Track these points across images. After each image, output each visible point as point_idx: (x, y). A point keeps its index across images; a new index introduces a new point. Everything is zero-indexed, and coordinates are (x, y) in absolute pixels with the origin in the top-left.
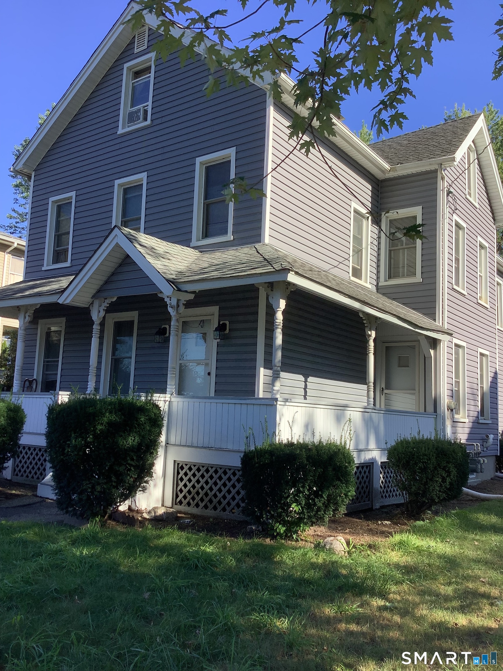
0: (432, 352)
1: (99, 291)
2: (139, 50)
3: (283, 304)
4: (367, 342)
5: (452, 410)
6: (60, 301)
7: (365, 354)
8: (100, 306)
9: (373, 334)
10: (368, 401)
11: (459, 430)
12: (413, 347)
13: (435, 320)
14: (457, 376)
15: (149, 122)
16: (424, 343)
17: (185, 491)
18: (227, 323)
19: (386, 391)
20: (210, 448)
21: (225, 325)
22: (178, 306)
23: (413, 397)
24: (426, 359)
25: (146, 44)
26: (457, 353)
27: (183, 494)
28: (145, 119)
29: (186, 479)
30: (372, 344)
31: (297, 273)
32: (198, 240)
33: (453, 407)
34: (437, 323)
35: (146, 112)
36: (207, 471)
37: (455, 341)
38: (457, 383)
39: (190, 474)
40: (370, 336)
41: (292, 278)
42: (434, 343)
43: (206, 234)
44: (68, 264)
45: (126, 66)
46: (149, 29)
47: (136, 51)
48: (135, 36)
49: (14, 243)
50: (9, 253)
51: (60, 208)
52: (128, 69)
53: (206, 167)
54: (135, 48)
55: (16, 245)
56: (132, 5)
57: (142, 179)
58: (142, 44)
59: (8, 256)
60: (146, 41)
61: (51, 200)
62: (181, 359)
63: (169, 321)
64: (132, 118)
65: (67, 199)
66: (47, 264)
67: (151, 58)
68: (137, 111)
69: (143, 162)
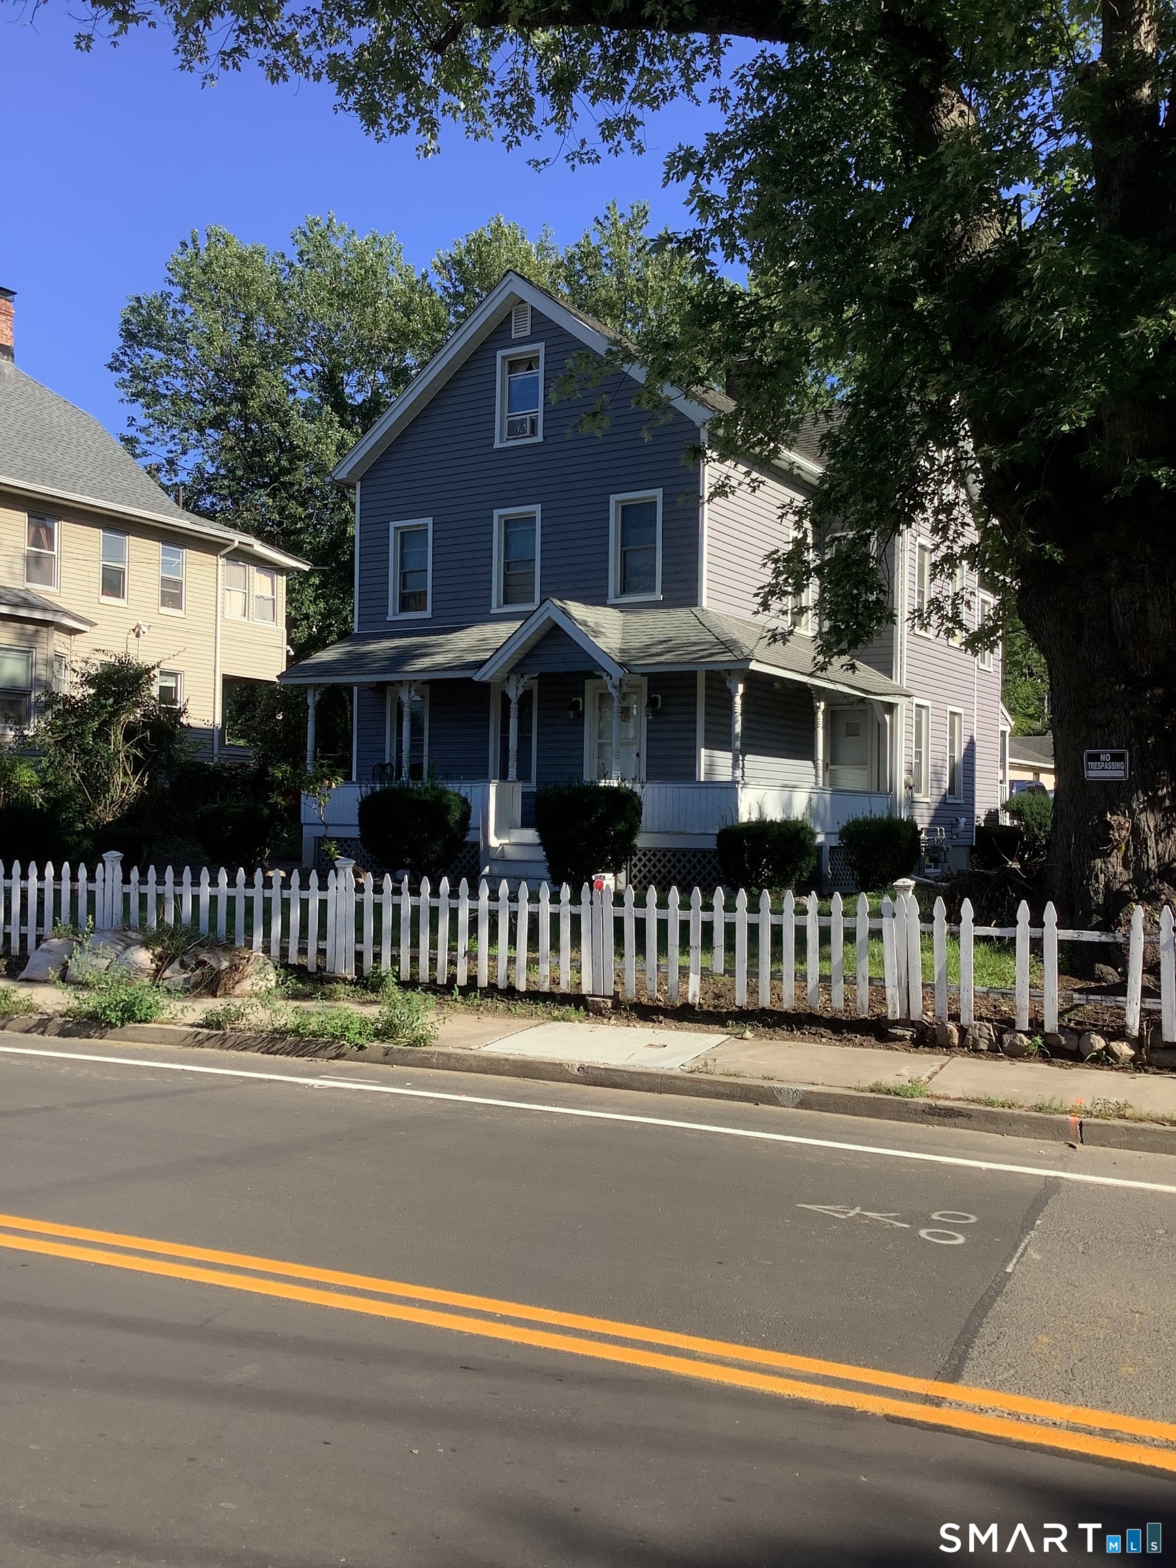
0: (887, 717)
1: (517, 665)
2: (518, 335)
3: (741, 688)
4: (815, 714)
5: (911, 788)
6: (476, 678)
7: (813, 730)
8: (518, 682)
9: (822, 705)
10: (817, 781)
11: (917, 812)
12: (865, 711)
13: (891, 678)
14: (918, 745)
15: (539, 438)
16: (878, 709)
17: (640, 876)
18: (659, 697)
19: (831, 767)
20: (667, 833)
21: (656, 699)
22: (621, 686)
23: (865, 772)
24: (881, 726)
25: (529, 328)
26: (919, 715)
27: (638, 879)
28: (533, 432)
29: (640, 865)
30: (820, 716)
31: (758, 661)
32: (616, 597)
33: (912, 784)
34: (894, 682)
35: (533, 423)
36: (664, 855)
37: (917, 701)
38: (919, 754)
39: (644, 859)
40: (819, 708)
41: (754, 666)
42: (890, 708)
43: (625, 589)
44: (427, 614)
45: (500, 354)
46: (533, 308)
47: (514, 336)
48: (511, 313)
49: (233, 541)
50: (223, 556)
51: (404, 536)
52: (504, 358)
53: (623, 507)
54: (513, 331)
55: (236, 544)
56: (511, 276)
57: (535, 512)
58: (523, 328)
59: (222, 561)
60: (529, 325)
61: (393, 525)
62: (600, 737)
63: (582, 693)
64: (514, 429)
65: (419, 525)
66: (393, 613)
67: (537, 351)
68: (522, 420)
69: (535, 491)
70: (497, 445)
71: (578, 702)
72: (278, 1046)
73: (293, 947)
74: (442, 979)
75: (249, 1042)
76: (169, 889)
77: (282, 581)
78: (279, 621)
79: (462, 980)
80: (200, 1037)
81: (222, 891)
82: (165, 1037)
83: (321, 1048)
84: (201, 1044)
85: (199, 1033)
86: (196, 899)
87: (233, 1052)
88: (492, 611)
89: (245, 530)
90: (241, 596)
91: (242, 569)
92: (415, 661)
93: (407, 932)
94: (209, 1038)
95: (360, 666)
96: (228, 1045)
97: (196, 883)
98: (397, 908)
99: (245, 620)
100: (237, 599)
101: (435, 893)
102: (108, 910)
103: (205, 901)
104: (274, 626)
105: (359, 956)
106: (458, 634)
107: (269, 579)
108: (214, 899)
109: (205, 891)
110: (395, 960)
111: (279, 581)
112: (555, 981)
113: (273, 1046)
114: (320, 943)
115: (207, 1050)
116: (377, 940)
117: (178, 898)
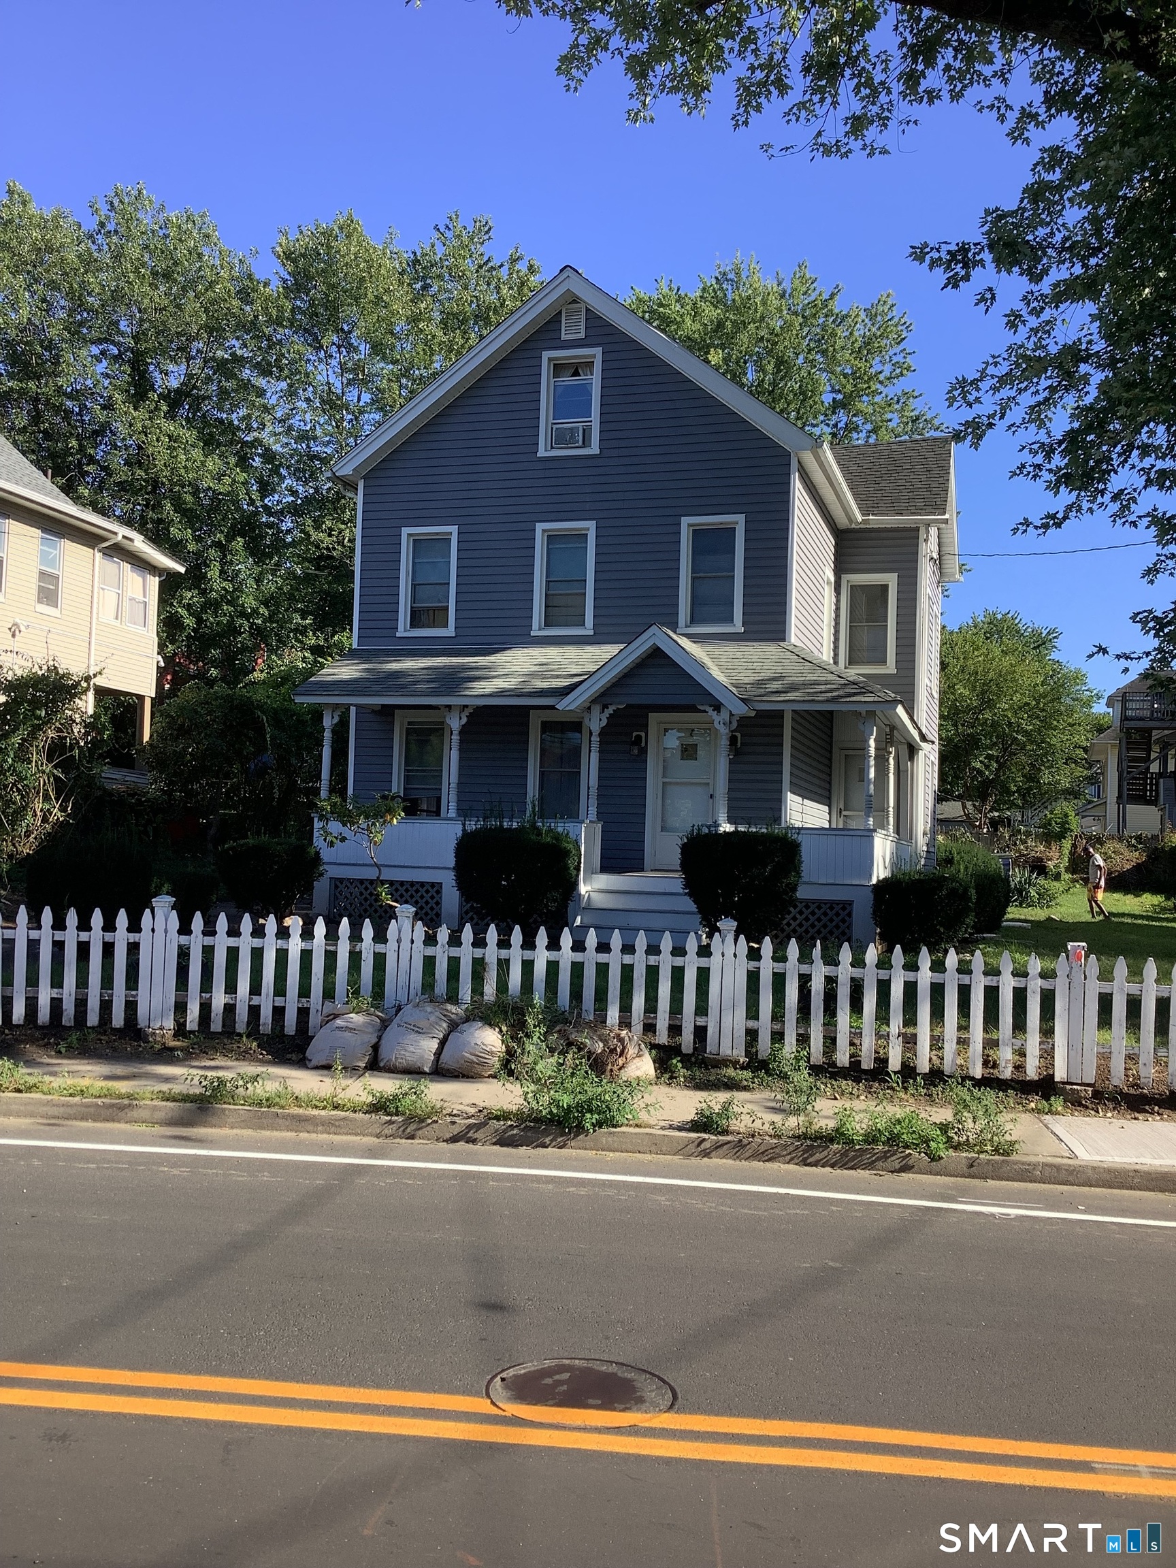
0: (909, 764)
1: (601, 694)
2: (570, 337)
6: (560, 706)
8: (601, 712)
15: (595, 449)
18: (739, 735)
19: (844, 813)
21: (735, 737)
22: (730, 722)
25: (583, 331)
28: (586, 443)
32: (687, 626)
35: (586, 433)
41: (899, 708)
42: (912, 754)
43: (694, 620)
44: (450, 631)
45: (546, 355)
46: (588, 310)
47: (563, 337)
48: (560, 312)
49: (115, 534)
50: (100, 551)
51: (418, 544)
52: (550, 360)
53: (694, 531)
54: (563, 332)
55: (120, 537)
56: (568, 272)
57: (588, 529)
58: (575, 329)
59: (99, 555)
60: (583, 327)
61: (405, 531)
62: (664, 776)
63: (645, 727)
64: (561, 438)
65: (437, 534)
66: (403, 628)
67: (594, 356)
68: (571, 429)
69: (588, 506)
70: (541, 453)
71: (639, 737)
72: (818, 1156)
73: (663, 1021)
74: (867, 1064)
75: (777, 1150)
76: (491, 953)
77: (154, 582)
78: (150, 627)
79: (895, 1063)
80: (706, 1145)
81: (565, 956)
82: (656, 1145)
83: (878, 1159)
84: (706, 1154)
85: (704, 1140)
86: (528, 966)
87: (756, 1164)
88: (532, 633)
89: (128, 522)
90: (115, 596)
91: (116, 565)
92: (470, 685)
93: (819, 1008)
94: (718, 1146)
95: (403, 686)
96: (747, 1155)
97: (529, 944)
98: (805, 980)
99: (117, 623)
100: (110, 597)
101: (858, 962)
102: (403, 978)
103: (540, 969)
104: (145, 633)
105: (752, 1035)
106: (498, 656)
107: (140, 580)
108: (553, 967)
109: (541, 957)
110: (803, 1039)
111: (152, 583)
112: (1019, 1067)
113: (811, 1156)
114: (698, 1019)
115: (715, 1162)
116: (778, 1015)
117: (504, 965)
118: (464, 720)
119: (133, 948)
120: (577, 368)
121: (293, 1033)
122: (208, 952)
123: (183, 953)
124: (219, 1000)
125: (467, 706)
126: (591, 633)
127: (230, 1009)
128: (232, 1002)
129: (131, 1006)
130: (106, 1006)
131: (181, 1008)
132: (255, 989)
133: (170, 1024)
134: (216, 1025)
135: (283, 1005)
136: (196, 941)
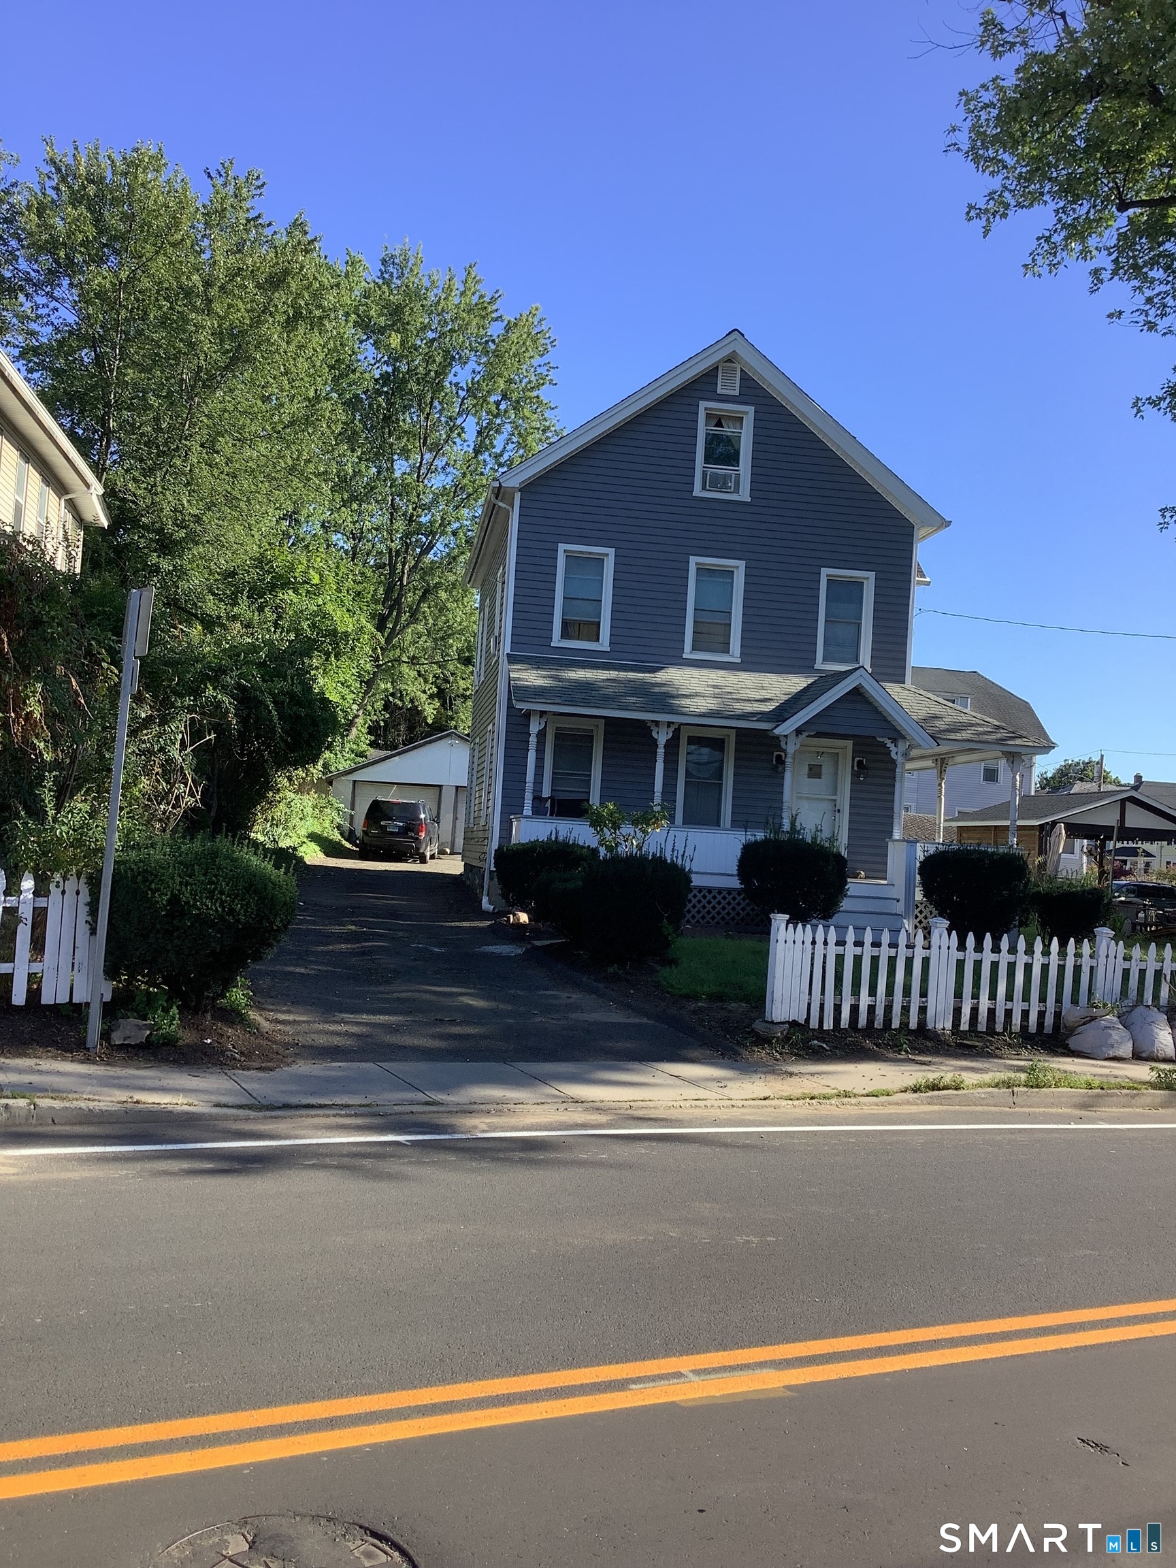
2: (725, 392)
6: (776, 730)
8: (796, 737)
15: (745, 497)
18: (864, 761)
21: (861, 762)
25: (737, 389)
28: (737, 490)
32: (821, 663)
35: (737, 480)
43: (824, 656)
45: (703, 404)
46: (742, 371)
47: (719, 392)
48: (719, 371)
49: (89, 485)
52: (705, 409)
53: (831, 581)
54: (718, 387)
56: (736, 334)
57: (736, 567)
58: (729, 386)
60: (737, 385)
64: (715, 482)
66: (557, 638)
67: (746, 413)
68: (725, 475)
69: (738, 547)
88: (686, 656)
102: (1109, 986)
118: (670, 735)
119: (926, 961)
120: (720, 419)
121: (1034, 1032)
122: (978, 964)
123: (961, 964)
124: (984, 1003)
125: (673, 723)
126: (739, 661)
127: (992, 1012)
128: (992, 1007)
129: (923, 1010)
130: (906, 1010)
131: (957, 1012)
132: (1009, 997)
133: (949, 1025)
134: (982, 1026)
135: (1027, 1008)
136: (971, 956)
